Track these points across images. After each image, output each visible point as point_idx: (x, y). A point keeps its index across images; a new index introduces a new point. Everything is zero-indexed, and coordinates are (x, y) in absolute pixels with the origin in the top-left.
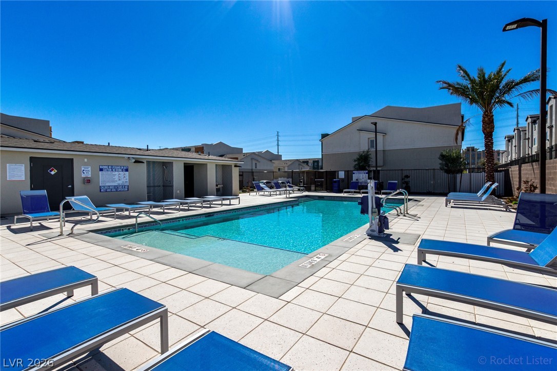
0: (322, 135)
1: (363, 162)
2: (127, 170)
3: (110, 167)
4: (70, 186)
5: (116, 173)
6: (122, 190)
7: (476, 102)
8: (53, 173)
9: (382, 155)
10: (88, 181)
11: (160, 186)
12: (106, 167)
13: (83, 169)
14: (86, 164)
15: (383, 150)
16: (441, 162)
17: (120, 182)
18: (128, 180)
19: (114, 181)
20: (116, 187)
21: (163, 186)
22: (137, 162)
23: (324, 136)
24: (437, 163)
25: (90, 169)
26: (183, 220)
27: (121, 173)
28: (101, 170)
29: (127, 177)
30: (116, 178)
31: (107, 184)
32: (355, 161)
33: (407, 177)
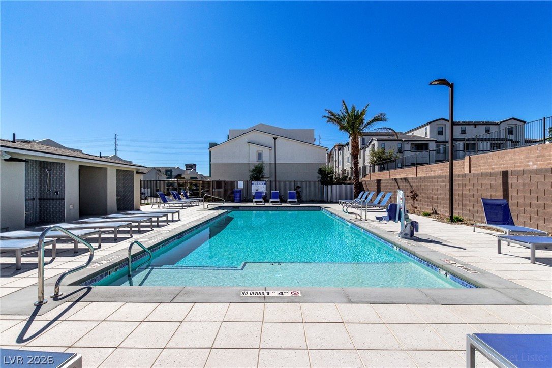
0: (210, 143)
1: (257, 174)
7: (346, 130)
9: (269, 167)
11: (34, 199)
15: (270, 163)
16: (318, 175)
21: (40, 199)
23: (213, 145)
24: (316, 177)
32: (251, 172)
33: (298, 187)
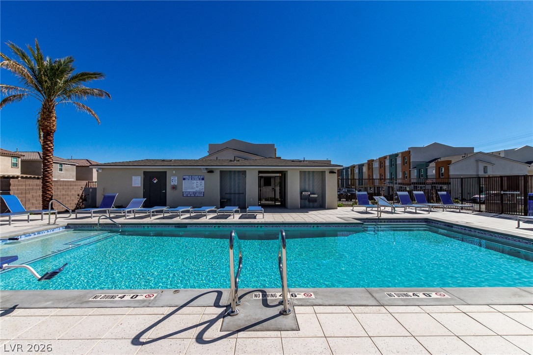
2: (203, 179)
3: (190, 177)
4: (164, 191)
5: (195, 181)
6: (199, 195)
8: (155, 182)
10: (174, 188)
12: (188, 177)
13: (172, 179)
14: (174, 175)
17: (197, 189)
18: (203, 188)
19: (193, 188)
20: (195, 193)
22: (211, 171)
25: (176, 178)
26: (148, 227)
27: (198, 181)
28: (184, 179)
29: (203, 185)
30: (195, 185)
31: (188, 191)
